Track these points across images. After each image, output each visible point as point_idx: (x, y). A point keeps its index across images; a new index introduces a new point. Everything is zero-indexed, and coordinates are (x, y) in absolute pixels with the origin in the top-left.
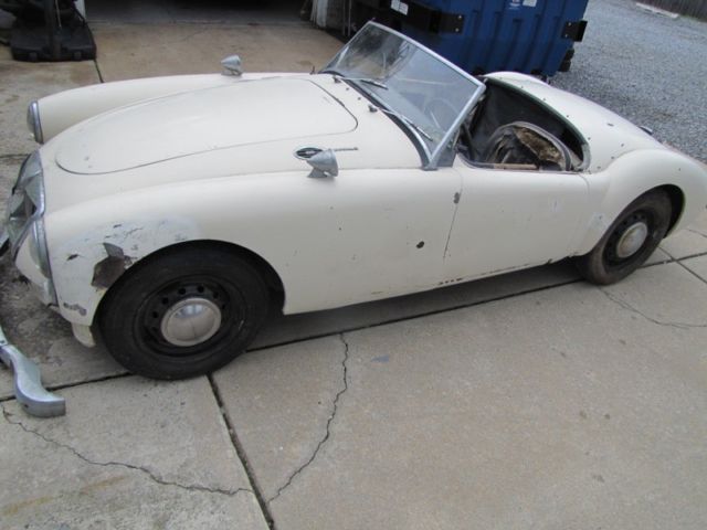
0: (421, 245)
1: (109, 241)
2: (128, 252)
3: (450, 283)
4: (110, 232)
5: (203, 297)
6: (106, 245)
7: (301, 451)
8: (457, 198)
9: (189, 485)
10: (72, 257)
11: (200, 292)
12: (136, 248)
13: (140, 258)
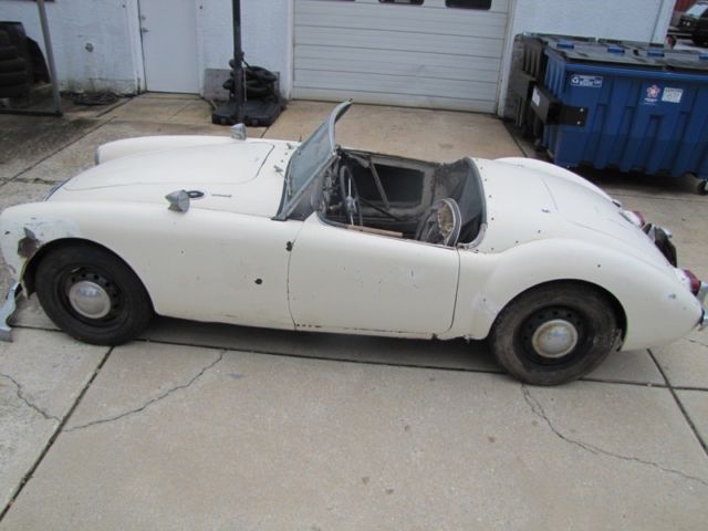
0: (259, 282)
1: (29, 227)
2: (38, 237)
3: (306, 329)
4: (29, 221)
5: (97, 283)
6: (26, 230)
7: (115, 411)
8: (290, 246)
9: (31, 403)
10: (8, 233)
11: (95, 279)
12: (42, 235)
13: (45, 242)
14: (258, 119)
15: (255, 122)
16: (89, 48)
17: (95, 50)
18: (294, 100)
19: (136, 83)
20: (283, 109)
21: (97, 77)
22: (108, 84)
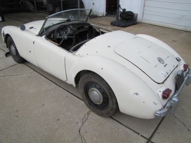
2: (4, 33)
8: (34, 43)
14: (122, 25)
15: (120, 26)
16: (94, 4)
17: (95, 4)
18: (142, 23)
19: (103, 13)
20: (134, 24)
21: (94, 11)
22: (96, 13)
